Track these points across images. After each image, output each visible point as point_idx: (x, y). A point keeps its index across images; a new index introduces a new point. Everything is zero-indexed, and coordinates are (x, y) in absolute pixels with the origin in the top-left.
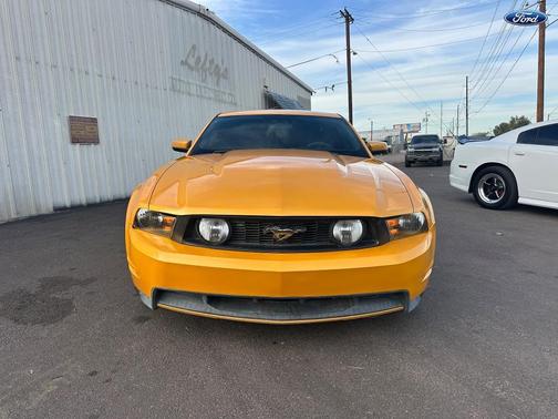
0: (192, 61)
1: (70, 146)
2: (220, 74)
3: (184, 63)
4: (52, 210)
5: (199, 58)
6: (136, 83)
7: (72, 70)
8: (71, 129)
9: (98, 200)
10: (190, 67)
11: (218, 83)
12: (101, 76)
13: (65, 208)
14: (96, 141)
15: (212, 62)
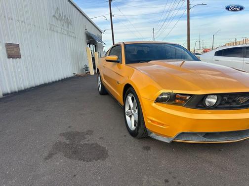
0: (57, 16)
1: (7, 59)
2: (69, 23)
3: (54, 16)
4: (2, 95)
5: (60, 14)
6: (35, 26)
7: (5, 17)
8: (7, 50)
9: (23, 89)
10: (56, 18)
11: (68, 27)
12: (18, 21)
13: (8, 94)
14: (19, 57)
15: (65, 16)
